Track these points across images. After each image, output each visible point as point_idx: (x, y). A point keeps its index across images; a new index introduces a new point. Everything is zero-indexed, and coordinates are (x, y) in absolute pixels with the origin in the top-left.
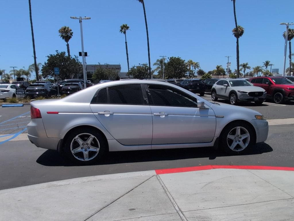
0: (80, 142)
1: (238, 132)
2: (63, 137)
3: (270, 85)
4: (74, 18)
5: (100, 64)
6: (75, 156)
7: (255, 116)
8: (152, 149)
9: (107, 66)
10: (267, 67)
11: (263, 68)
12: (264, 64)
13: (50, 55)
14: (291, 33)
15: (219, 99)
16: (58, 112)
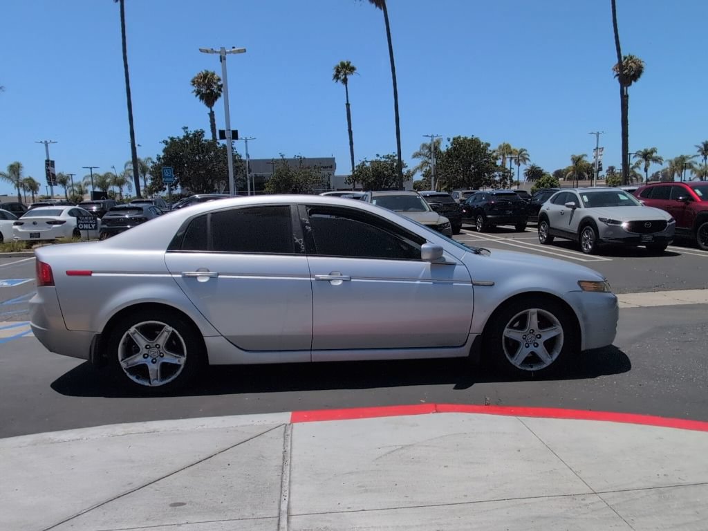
0: (141, 341)
1: (533, 321)
2: (100, 330)
3: (688, 204)
4: (207, 51)
5: (285, 157)
6: (128, 374)
7: (580, 282)
8: (313, 361)
9: (301, 160)
10: (706, 158)
11: (695, 159)
12: (699, 149)
13: (169, 137)
15: (556, 239)
16: (92, 272)
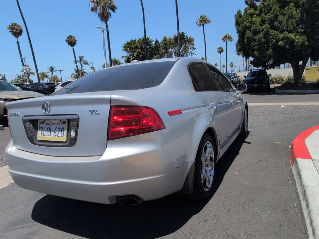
10: (52, 73)
12: (49, 70)
14: (73, 39)
